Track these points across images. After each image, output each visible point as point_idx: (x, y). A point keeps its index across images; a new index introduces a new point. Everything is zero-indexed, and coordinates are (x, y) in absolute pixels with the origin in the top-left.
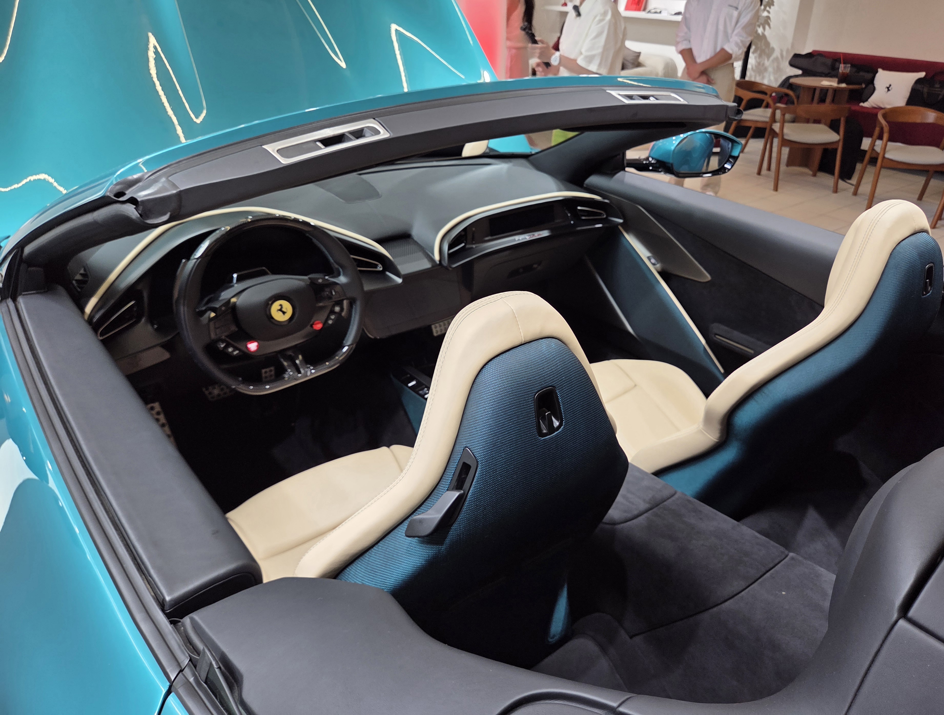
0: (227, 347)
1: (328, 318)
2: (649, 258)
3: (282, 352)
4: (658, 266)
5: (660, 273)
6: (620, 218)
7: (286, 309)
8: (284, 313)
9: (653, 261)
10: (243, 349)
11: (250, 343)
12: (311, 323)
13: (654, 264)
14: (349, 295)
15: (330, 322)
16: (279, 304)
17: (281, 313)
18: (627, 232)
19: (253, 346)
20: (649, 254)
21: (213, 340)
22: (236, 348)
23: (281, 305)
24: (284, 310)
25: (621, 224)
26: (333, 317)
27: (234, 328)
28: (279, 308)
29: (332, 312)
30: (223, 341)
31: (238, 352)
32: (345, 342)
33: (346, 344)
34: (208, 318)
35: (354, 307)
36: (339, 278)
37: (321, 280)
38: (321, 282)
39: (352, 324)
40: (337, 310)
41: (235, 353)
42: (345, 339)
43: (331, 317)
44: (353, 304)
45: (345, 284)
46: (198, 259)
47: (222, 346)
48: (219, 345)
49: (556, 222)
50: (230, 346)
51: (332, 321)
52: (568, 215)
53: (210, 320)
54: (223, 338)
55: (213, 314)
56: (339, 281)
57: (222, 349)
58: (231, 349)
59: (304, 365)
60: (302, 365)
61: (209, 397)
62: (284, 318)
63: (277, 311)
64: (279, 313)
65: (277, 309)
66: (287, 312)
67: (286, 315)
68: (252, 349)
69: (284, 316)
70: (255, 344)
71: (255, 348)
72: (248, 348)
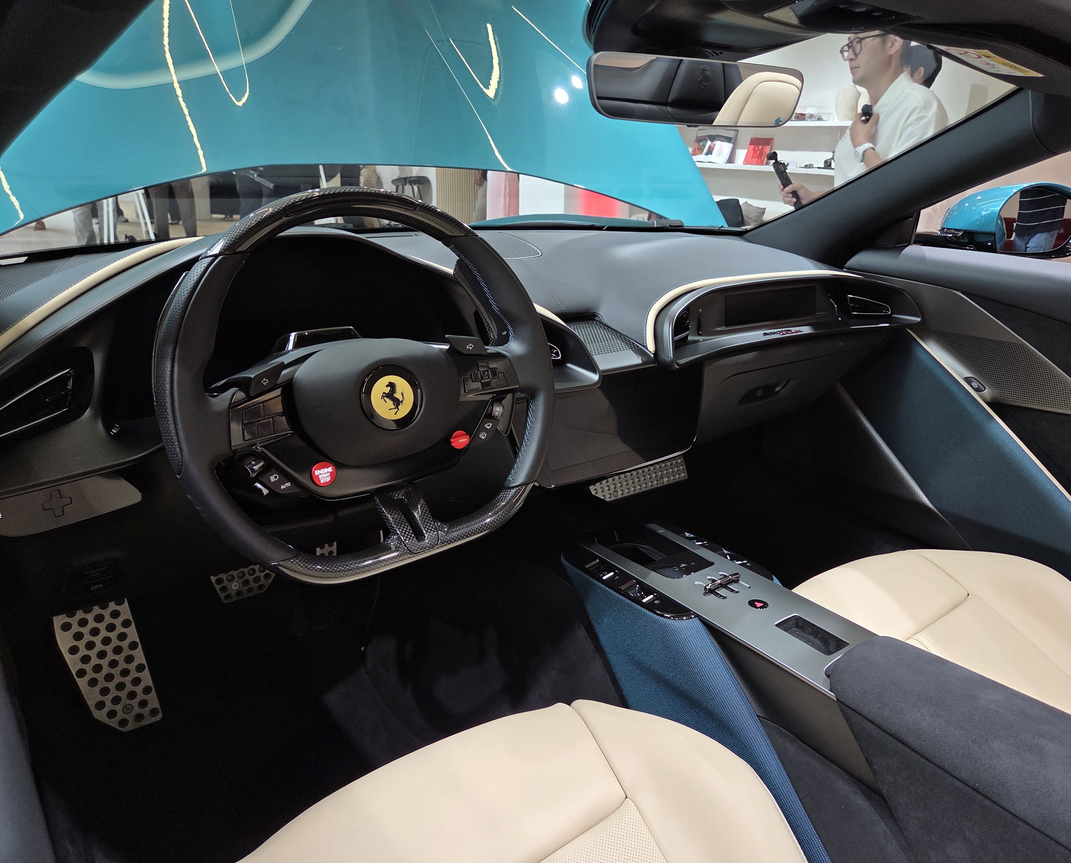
0: (265, 471)
2: (967, 380)
4: (989, 391)
5: (992, 405)
6: (914, 315)
8: (397, 403)
9: (976, 384)
10: (304, 479)
13: (977, 390)
14: (524, 379)
17: (390, 403)
18: (924, 339)
20: (967, 374)
21: (235, 452)
22: (287, 477)
23: (391, 385)
24: (398, 395)
25: (915, 326)
27: (284, 428)
28: (387, 390)
29: (488, 416)
30: (259, 456)
31: (288, 484)
32: (511, 479)
33: (513, 483)
34: (229, 400)
35: (531, 407)
36: (506, 345)
37: (471, 346)
38: (471, 349)
39: (526, 441)
40: (498, 412)
41: (283, 487)
42: (513, 472)
43: (486, 425)
44: (531, 402)
45: (519, 358)
46: (216, 256)
47: (256, 468)
48: (248, 464)
49: (817, 315)
50: (273, 471)
51: (486, 435)
52: (835, 306)
53: (231, 406)
54: (258, 451)
55: (240, 395)
56: (506, 352)
57: (254, 475)
58: (276, 477)
59: (429, 520)
60: (425, 521)
61: (222, 596)
62: (395, 414)
63: (383, 397)
64: (386, 402)
65: (384, 393)
66: (402, 401)
67: (399, 407)
68: (322, 482)
69: (395, 408)
70: (330, 469)
71: (328, 479)
72: (312, 478)
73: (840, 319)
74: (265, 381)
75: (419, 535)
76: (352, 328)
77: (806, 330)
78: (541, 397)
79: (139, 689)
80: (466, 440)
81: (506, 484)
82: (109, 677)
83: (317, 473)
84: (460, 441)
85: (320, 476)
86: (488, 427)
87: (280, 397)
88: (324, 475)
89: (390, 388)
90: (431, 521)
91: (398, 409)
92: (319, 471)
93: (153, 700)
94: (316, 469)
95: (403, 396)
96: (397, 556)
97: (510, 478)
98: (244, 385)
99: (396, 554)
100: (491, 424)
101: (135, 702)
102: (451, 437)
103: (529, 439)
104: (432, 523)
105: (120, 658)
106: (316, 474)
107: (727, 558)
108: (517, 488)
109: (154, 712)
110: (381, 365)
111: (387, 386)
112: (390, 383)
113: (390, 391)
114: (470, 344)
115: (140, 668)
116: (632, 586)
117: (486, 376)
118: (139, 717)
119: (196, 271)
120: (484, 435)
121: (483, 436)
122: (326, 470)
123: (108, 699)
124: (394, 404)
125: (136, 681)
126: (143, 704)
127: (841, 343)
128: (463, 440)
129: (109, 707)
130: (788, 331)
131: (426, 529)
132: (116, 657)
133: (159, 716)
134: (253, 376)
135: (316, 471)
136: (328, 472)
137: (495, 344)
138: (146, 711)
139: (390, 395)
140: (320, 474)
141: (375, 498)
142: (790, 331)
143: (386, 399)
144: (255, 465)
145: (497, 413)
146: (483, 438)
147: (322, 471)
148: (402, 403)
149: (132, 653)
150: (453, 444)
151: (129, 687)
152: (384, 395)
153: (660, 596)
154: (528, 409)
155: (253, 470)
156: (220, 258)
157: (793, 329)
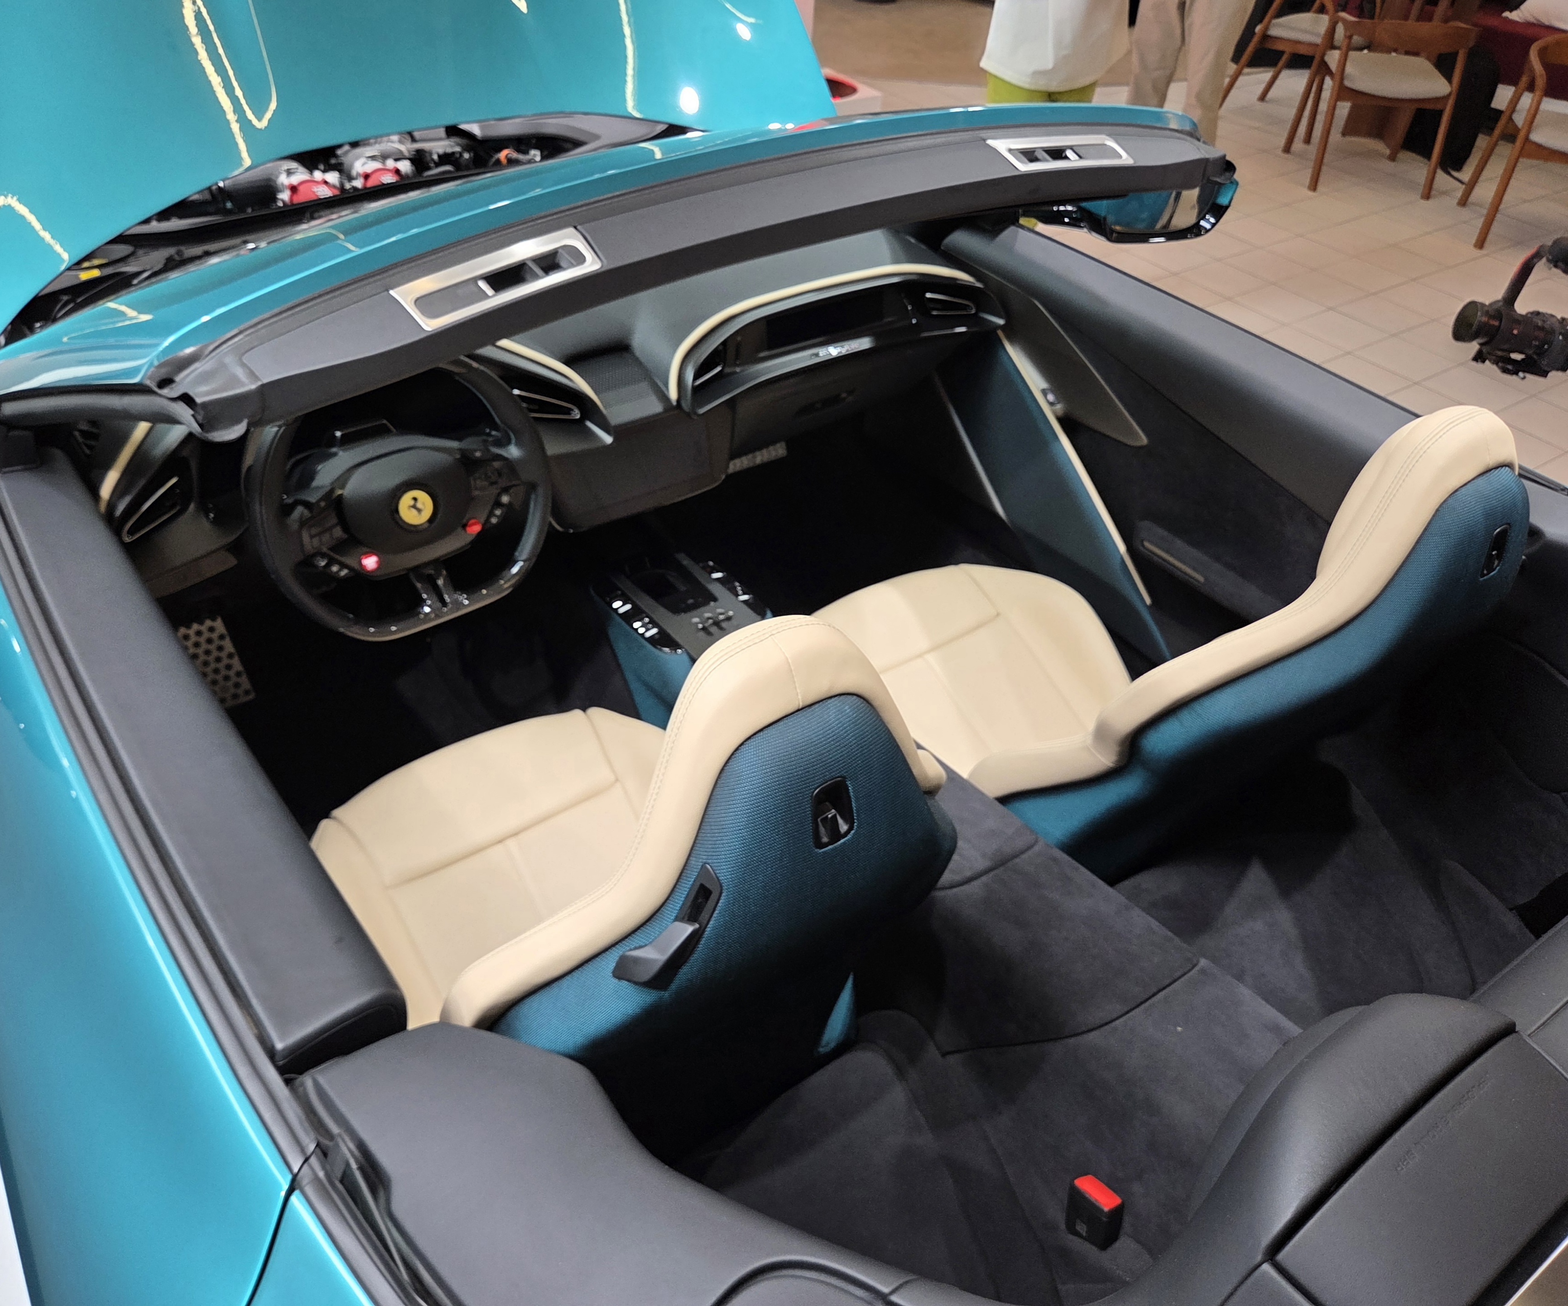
0: (329, 564)
1: (491, 514)
2: (1044, 392)
3: (416, 569)
4: (1059, 407)
5: (1060, 420)
6: (1000, 317)
7: (424, 504)
8: (419, 511)
9: (1051, 397)
10: (356, 566)
11: (366, 558)
12: (465, 521)
13: (1051, 404)
14: (525, 476)
15: (494, 520)
16: (412, 497)
17: (414, 511)
18: (1011, 340)
19: (370, 562)
20: (1044, 385)
21: (308, 555)
23: (414, 498)
24: (419, 505)
25: (1002, 327)
26: (498, 512)
27: (338, 532)
28: (412, 503)
29: (498, 504)
31: (346, 570)
32: (518, 554)
33: (519, 558)
34: (299, 519)
35: (532, 498)
37: (479, 453)
38: (478, 455)
41: (342, 573)
42: (519, 549)
43: (496, 512)
44: (531, 495)
45: (520, 461)
47: (323, 563)
48: (317, 562)
49: (884, 320)
50: (335, 563)
51: (496, 519)
52: (908, 308)
53: (301, 522)
54: (323, 552)
55: (306, 513)
56: (507, 454)
57: (321, 568)
58: (336, 567)
59: (451, 589)
60: (447, 590)
62: (420, 519)
63: (408, 508)
64: (411, 511)
65: (409, 504)
66: (424, 509)
67: (422, 514)
68: (369, 567)
69: (419, 515)
70: (375, 557)
71: (374, 565)
72: (362, 565)
73: (914, 321)
74: (323, 504)
75: (443, 602)
77: (864, 344)
78: (540, 490)
79: (232, 673)
85: (368, 563)
87: (334, 512)
89: (413, 500)
90: (453, 590)
91: (422, 516)
93: (245, 683)
97: (516, 554)
98: (307, 505)
100: (500, 510)
101: (230, 684)
104: (454, 592)
105: (212, 647)
106: (365, 562)
109: (247, 692)
110: (405, 484)
111: (411, 499)
113: (414, 502)
115: (230, 656)
117: (492, 476)
118: (235, 696)
122: (371, 558)
125: (229, 667)
126: (237, 685)
131: (449, 597)
133: (251, 696)
134: (314, 499)
135: (364, 560)
136: (373, 560)
137: (500, 444)
138: (240, 691)
141: (410, 574)
143: (411, 509)
144: (322, 561)
145: (505, 501)
146: (494, 522)
147: (368, 559)
148: (424, 511)
149: (222, 643)
151: (224, 672)
152: (409, 506)
154: (529, 500)
155: (321, 565)
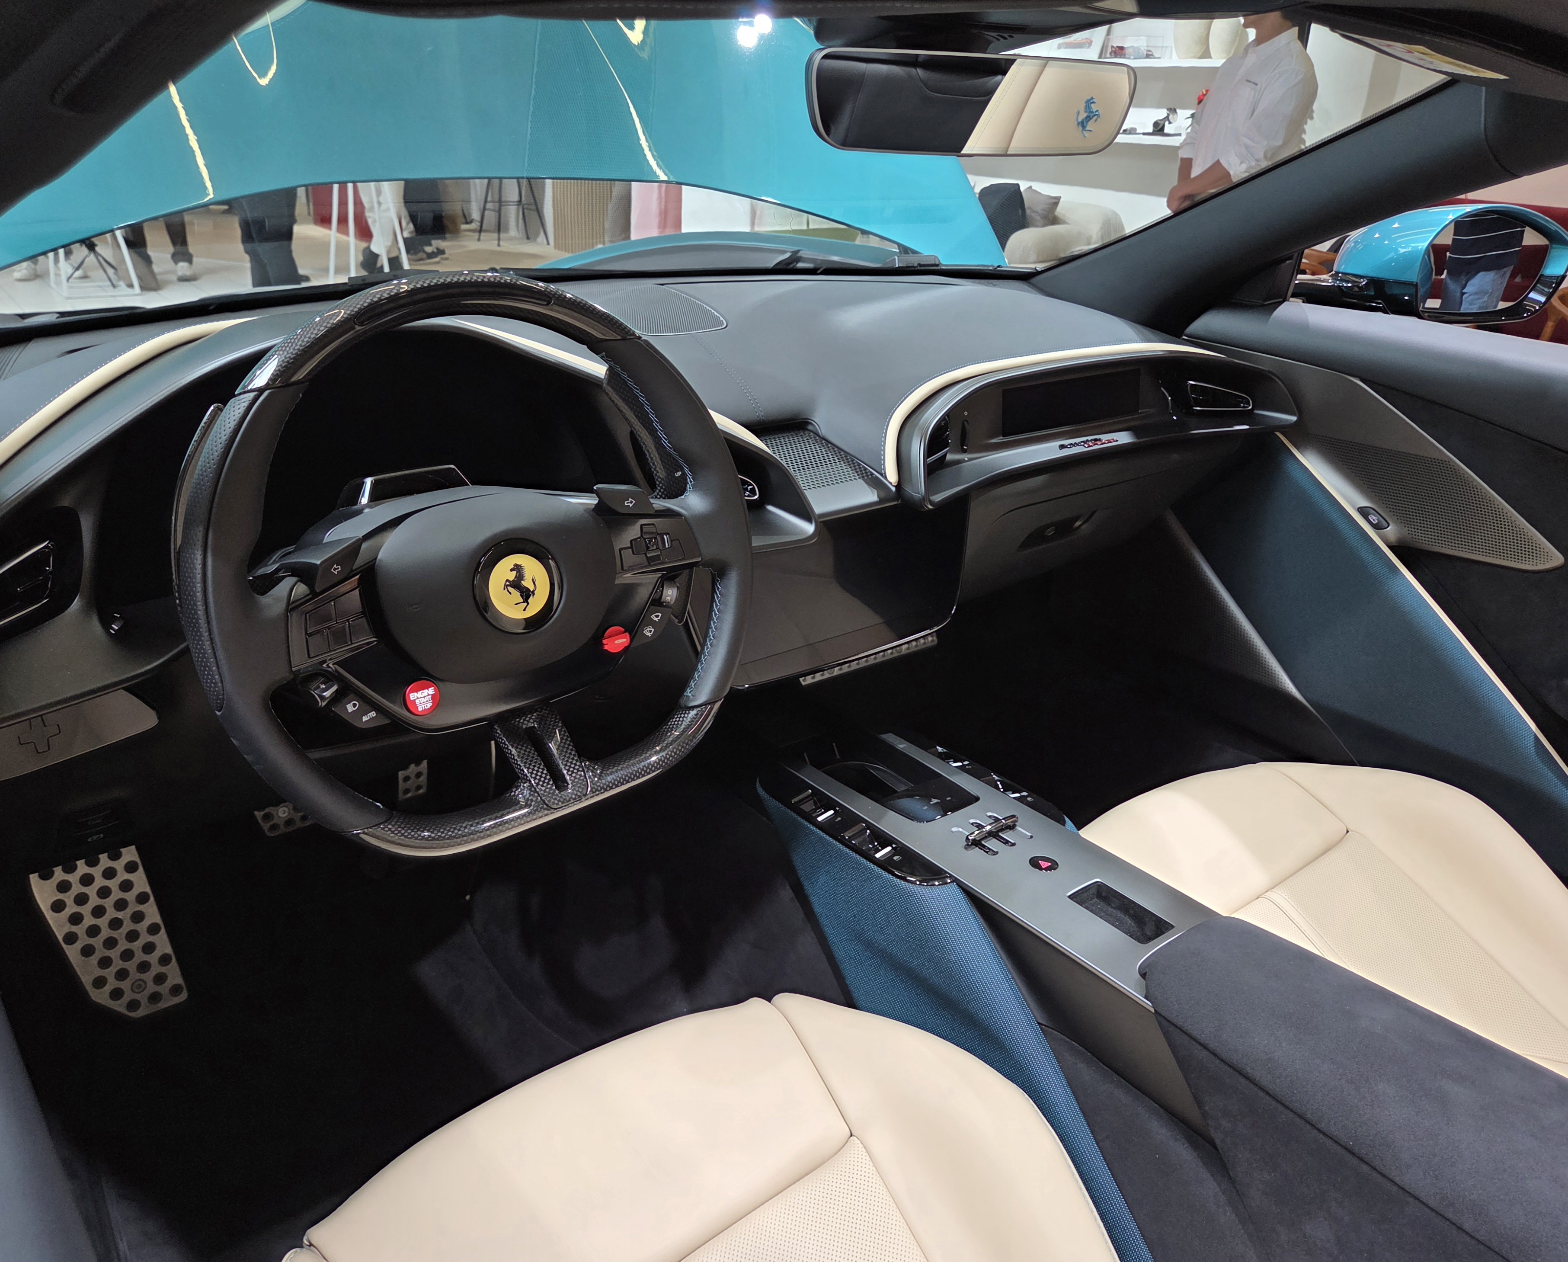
0: (338, 698)
1: (643, 620)
3: (507, 719)
4: (1391, 529)
5: (1394, 549)
6: (1289, 412)
8: (526, 595)
9: (1374, 518)
10: (394, 705)
13: (1378, 526)
14: (709, 548)
16: (513, 566)
17: (516, 595)
18: (1295, 444)
20: (1362, 502)
21: (296, 674)
22: (370, 703)
23: (518, 568)
24: (527, 583)
25: (1287, 428)
28: (512, 576)
29: (656, 602)
30: (330, 678)
31: (373, 714)
32: (690, 695)
33: (694, 700)
34: (285, 600)
35: (718, 588)
36: (683, 497)
37: (631, 502)
38: (631, 505)
39: (711, 639)
40: (669, 596)
41: (365, 719)
42: (692, 684)
43: (653, 617)
44: (718, 581)
45: (703, 519)
46: (261, 391)
47: (327, 694)
48: (316, 689)
49: (1141, 413)
50: (352, 696)
51: (653, 630)
52: (1168, 399)
53: (290, 607)
54: (330, 669)
55: (301, 589)
56: (682, 508)
57: (324, 704)
58: (354, 705)
59: (573, 759)
60: (567, 761)
61: (266, 826)
62: (524, 610)
63: (506, 586)
64: (510, 593)
65: (507, 580)
66: (533, 592)
67: (529, 601)
68: (420, 709)
69: (524, 602)
70: (431, 691)
71: (429, 705)
72: (405, 703)
73: (1175, 418)
74: (336, 569)
75: (559, 781)
76: (452, 466)
77: (1123, 438)
78: (732, 575)
79: (153, 959)
80: (625, 640)
81: (682, 702)
82: (110, 943)
83: (413, 696)
84: (616, 642)
85: (417, 702)
86: (656, 619)
87: (357, 591)
88: (423, 700)
89: (515, 572)
90: (577, 761)
91: (528, 604)
92: (415, 694)
93: (174, 975)
94: (411, 692)
95: (534, 583)
96: (529, 813)
97: (688, 693)
98: (305, 573)
99: (526, 810)
100: (660, 615)
101: (149, 976)
102: (602, 636)
103: (716, 636)
104: (578, 763)
105: (125, 915)
106: (412, 699)
107: (998, 789)
108: (699, 709)
109: (175, 990)
110: (504, 539)
111: (512, 570)
112: (516, 565)
113: (516, 577)
114: (630, 499)
115: (153, 930)
116: (861, 831)
117: (653, 546)
118: (155, 998)
119: (232, 413)
120: (651, 631)
121: (648, 632)
122: (426, 692)
123: (109, 973)
124: (522, 596)
125: (149, 948)
126: (160, 979)
127: (1175, 456)
128: (621, 641)
129: (112, 983)
130: (1096, 440)
131: (570, 773)
132: (120, 915)
133: (184, 996)
134: (318, 562)
135: (411, 695)
136: (429, 695)
137: (666, 495)
138: (164, 989)
139: (516, 584)
140: (418, 698)
141: (496, 727)
142: (1100, 440)
143: (510, 589)
144: (325, 690)
145: (669, 598)
146: (649, 634)
147: (419, 694)
148: (534, 594)
149: (141, 908)
150: (606, 647)
151: (140, 956)
152: (507, 583)
153: (901, 849)
154: (714, 592)
155: (323, 698)
156: (266, 393)
157: (1104, 437)
